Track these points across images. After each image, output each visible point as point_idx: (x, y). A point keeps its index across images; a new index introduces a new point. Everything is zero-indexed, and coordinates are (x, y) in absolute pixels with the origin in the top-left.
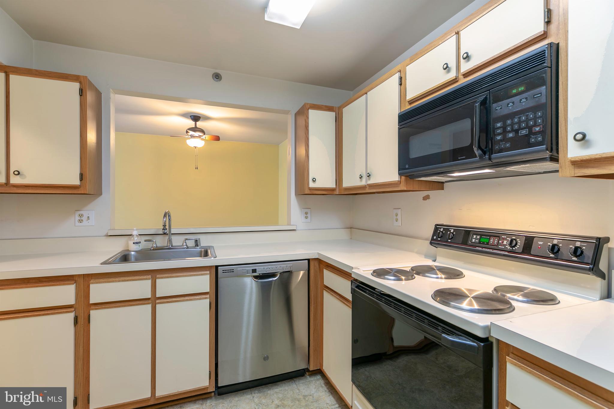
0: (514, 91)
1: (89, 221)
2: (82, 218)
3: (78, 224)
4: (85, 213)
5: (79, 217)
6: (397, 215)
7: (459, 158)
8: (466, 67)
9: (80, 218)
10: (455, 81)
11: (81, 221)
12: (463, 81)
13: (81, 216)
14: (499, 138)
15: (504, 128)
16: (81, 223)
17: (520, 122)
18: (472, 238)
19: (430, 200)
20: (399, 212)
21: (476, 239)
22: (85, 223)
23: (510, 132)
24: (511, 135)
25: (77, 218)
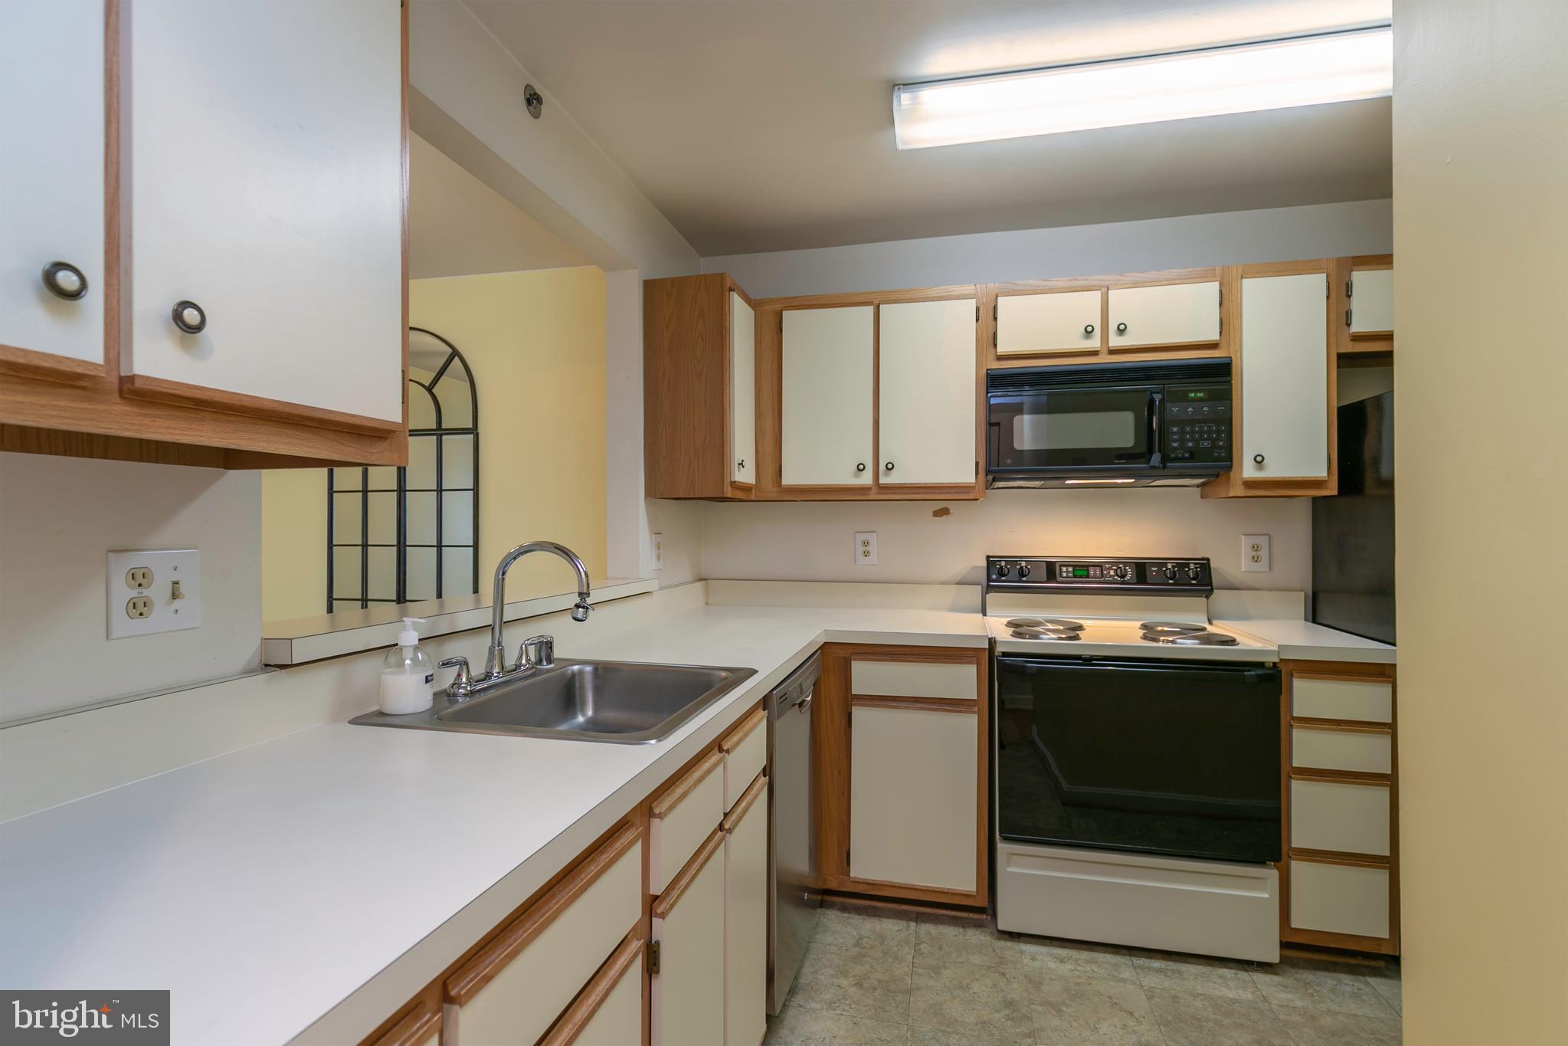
0: (1192, 395)
1: (177, 604)
2: (146, 592)
3: (123, 623)
4: (158, 561)
5: (132, 588)
6: (866, 544)
7: (1116, 461)
8: (1115, 341)
9: (134, 593)
10: (1095, 353)
11: (139, 608)
12: (1104, 359)
13: (139, 577)
14: (1175, 445)
15: (1182, 432)
16: (142, 620)
17: (1201, 432)
18: (1061, 572)
19: (949, 516)
20: (872, 538)
21: (1067, 572)
22: (162, 614)
23: (1189, 441)
24: (1190, 444)
25: (123, 592)
